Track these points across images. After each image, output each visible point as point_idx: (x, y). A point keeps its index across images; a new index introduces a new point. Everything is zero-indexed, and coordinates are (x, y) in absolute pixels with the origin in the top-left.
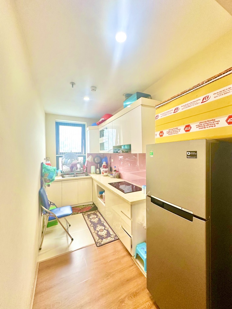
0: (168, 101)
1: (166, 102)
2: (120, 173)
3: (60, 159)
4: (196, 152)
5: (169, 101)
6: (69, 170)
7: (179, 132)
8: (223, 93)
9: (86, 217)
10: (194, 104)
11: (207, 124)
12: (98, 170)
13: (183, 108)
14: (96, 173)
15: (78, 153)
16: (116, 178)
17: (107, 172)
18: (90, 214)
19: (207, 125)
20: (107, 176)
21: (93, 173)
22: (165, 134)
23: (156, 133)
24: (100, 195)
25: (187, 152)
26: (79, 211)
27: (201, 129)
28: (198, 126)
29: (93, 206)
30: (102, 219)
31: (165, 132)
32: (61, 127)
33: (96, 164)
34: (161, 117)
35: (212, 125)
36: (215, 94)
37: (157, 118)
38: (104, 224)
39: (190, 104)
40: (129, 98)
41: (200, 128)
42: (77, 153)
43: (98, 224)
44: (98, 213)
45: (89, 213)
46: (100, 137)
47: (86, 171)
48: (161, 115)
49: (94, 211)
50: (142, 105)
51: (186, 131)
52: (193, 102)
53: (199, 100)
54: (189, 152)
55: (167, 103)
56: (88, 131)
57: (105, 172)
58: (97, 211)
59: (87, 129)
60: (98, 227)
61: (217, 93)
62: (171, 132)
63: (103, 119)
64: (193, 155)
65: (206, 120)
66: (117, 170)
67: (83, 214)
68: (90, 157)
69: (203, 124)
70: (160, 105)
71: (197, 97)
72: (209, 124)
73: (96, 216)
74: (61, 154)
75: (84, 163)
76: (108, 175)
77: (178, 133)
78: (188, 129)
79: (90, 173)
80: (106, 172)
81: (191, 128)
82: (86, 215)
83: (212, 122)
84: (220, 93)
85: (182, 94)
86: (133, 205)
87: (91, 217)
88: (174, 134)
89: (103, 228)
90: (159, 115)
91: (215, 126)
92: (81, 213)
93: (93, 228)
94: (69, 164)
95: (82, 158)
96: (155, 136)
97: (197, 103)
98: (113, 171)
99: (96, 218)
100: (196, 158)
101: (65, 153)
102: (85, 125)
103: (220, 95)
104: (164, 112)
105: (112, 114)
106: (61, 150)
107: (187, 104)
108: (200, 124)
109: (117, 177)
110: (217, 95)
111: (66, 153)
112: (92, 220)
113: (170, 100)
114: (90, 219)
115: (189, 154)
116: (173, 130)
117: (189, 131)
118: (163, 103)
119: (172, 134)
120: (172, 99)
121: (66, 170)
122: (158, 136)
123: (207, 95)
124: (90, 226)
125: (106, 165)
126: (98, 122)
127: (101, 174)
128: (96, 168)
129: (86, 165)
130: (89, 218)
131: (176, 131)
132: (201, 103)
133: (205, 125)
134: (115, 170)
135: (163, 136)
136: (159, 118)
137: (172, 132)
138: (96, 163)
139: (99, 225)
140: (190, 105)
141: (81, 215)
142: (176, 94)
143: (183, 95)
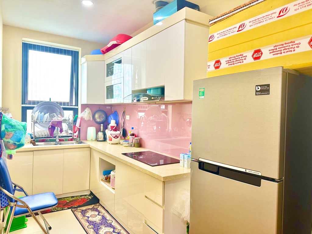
0: (229, 13)
1: (227, 14)
2: (141, 139)
3: (29, 112)
4: (268, 86)
5: (231, 14)
6: (46, 134)
7: (244, 60)
8: (306, 5)
9: (79, 215)
10: (268, 19)
11: (284, 48)
12: (100, 134)
13: (251, 24)
14: (97, 140)
15: (64, 104)
16: (134, 146)
17: (118, 137)
18: (86, 210)
19: (284, 50)
20: (117, 144)
21: (92, 140)
22: (224, 65)
23: (208, 64)
24: (104, 177)
25: (256, 86)
26: (64, 205)
27: (276, 55)
28: (272, 51)
29: (90, 197)
30: (108, 217)
31: (223, 61)
32: (32, 53)
33: (97, 125)
34: (218, 38)
35: (290, 50)
36: (296, 5)
37: (210, 40)
38: (113, 224)
39: (262, 18)
40: (162, 9)
41: (274, 53)
42: (61, 104)
43: (101, 224)
44: (100, 208)
45: (84, 208)
46: (107, 76)
47: (79, 136)
48: (218, 36)
49: (93, 205)
50: (186, 20)
51: (256, 59)
52: (266, 16)
53: (275, 13)
54: (259, 87)
55: (228, 17)
56: (84, 63)
57: (114, 137)
58: (98, 204)
59: (82, 60)
60: (102, 229)
61: (299, 4)
62: (232, 61)
63: (115, 42)
64: (264, 90)
65: (283, 43)
66: (136, 134)
67: (73, 209)
68: (87, 111)
69: (278, 48)
70: (216, 19)
71: (272, 8)
72: (287, 48)
73: (97, 213)
74: (30, 103)
75: (75, 121)
76: (120, 143)
77: (243, 62)
78: (258, 56)
79: (86, 139)
80: (116, 137)
81: (262, 54)
82: (79, 211)
83: (290, 44)
84: (302, 4)
85: (250, 4)
86: (167, 181)
87: (87, 215)
88: (237, 64)
89: (112, 230)
90: (215, 34)
91: (294, 50)
92: (69, 208)
93: (92, 230)
94: (46, 122)
95: (71, 112)
96: (208, 69)
97: (271, 17)
98: (129, 135)
99: (98, 216)
100: (268, 94)
101: (38, 102)
102: (78, 52)
103: (302, 8)
104: (222, 31)
105: (131, 36)
106: (31, 97)
107: (258, 19)
108: (275, 48)
109: (136, 145)
110: (299, 6)
111: (41, 102)
112: (90, 219)
113: (233, 12)
114: (86, 218)
115: (259, 90)
116: (236, 58)
117: (258, 58)
118: (222, 16)
119: (234, 64)
120: (235, 11)
121: (40, 134)
122: (212, 68)
123: (286, 6)
124: (87, 229)
125: (115, 125)
126: (104, 49)
127: (108, 140)
128: (98, 131)
129: (78, 125)
130: (84, 216)
131: (241, 59)
132: (278, 17)
133: (281, 49)
134: (132, 133)
135: (220, 67)
136: (215, 39)
137: (235, 60)
138: (97, 122)
139: (103, 227)
140: (261, 21)
141: (68, 212)
142: (242, 4)
143: (252, 5)
